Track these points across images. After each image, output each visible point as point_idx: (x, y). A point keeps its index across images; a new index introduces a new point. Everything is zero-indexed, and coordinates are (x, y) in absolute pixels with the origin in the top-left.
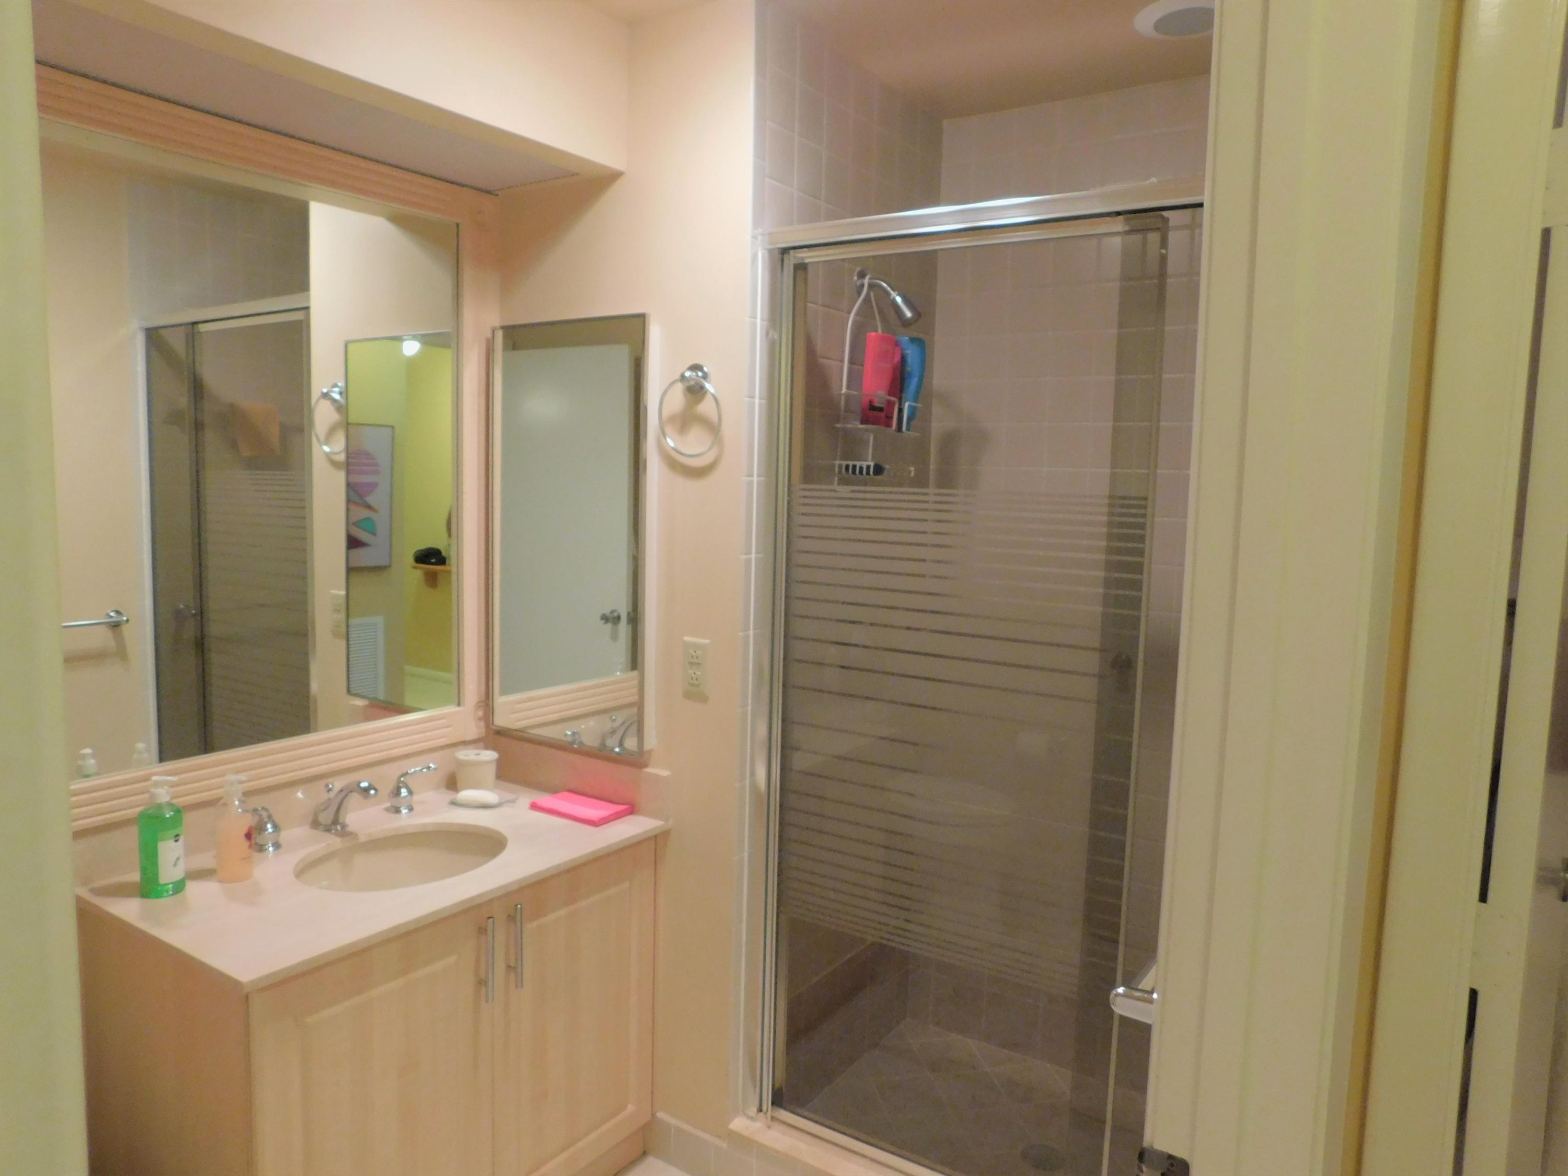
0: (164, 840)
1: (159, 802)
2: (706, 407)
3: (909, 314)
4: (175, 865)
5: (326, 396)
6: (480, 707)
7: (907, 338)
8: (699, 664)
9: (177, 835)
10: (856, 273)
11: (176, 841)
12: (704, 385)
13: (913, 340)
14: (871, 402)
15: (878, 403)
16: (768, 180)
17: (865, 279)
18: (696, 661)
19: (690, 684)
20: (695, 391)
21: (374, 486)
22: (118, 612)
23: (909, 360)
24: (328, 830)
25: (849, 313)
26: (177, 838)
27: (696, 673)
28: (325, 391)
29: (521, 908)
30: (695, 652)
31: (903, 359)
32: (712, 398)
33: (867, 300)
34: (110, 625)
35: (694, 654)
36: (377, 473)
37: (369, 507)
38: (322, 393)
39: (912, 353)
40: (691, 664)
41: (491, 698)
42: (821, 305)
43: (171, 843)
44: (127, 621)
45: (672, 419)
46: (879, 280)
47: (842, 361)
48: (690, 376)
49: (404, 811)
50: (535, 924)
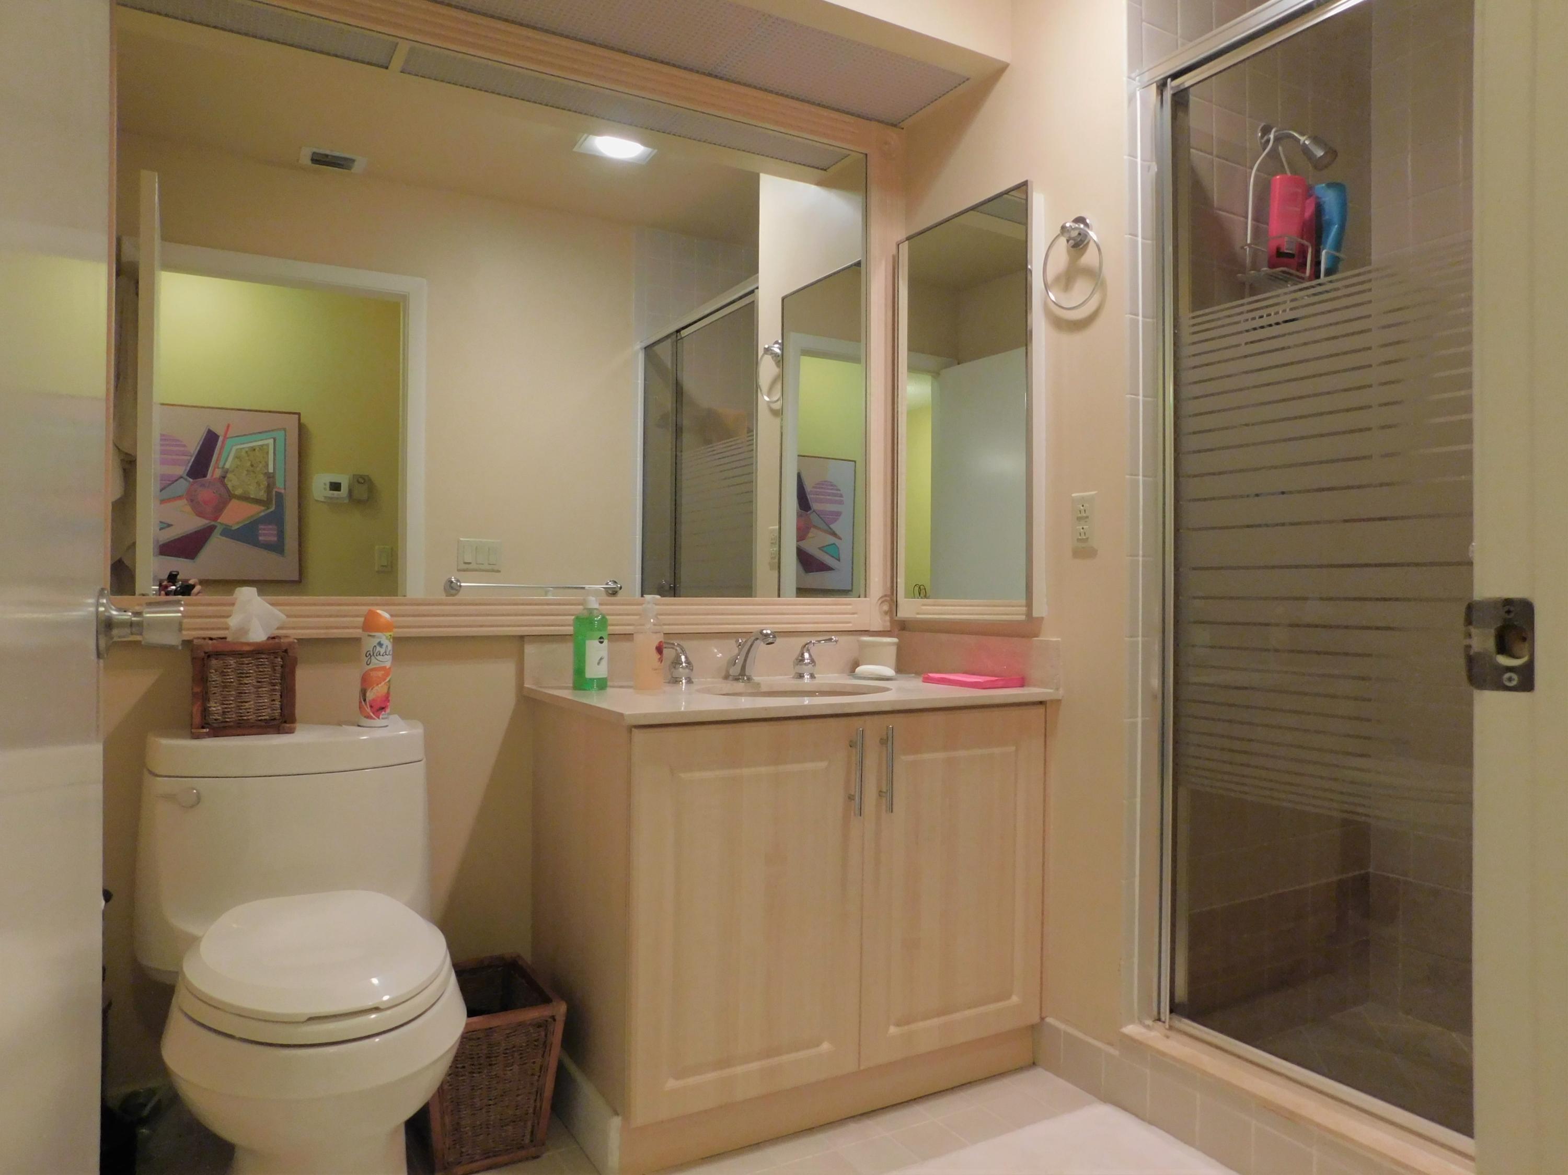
0: (591, 639)
1: (589, 607)
2: (1089, 258)
3: (1320, 153)
4: (599, 664)
5: (767, 350)
6: (886, 601)
7: (1324, 185)
8: (1087, 517)
9: (601, 638)
10: (1260, 128)
11: (601, 642)
12: (1088, 233)
13: (1330, 185)
14: (1278, 249)
15: (1286, 249)
16: (1144, 23)
17: (1270, 134)
18: (1083, 514)
19: (1078, 540)
20: (1079, 243)
21: (838, 514)
22: (615, 582)
23: (1327, 207)
24: (737, 679)
25: (1252, 169)
26: (602, 640)
27: (1084, 527)
28: (766, 346)
29: (892, 728)
30: (1083, 506)
31: (1319, 210)
32: (1095, 245)
33: (1273, 154)
34: (607, 591)
35: (1082, 508)
36: (841, 503)
37: (834, 534)
38: (765, 348)
39: (1330, 199)
40: (1079, 519)
41: (895, 595)
42: (1218, 157)
43: (597, 642)
44: (621, 588)
45: (1057, 279)
46: (1286, 130)
47: (1247, 218)
48: (1071, 226)
49: (807, 677)
50: (911, 758)
